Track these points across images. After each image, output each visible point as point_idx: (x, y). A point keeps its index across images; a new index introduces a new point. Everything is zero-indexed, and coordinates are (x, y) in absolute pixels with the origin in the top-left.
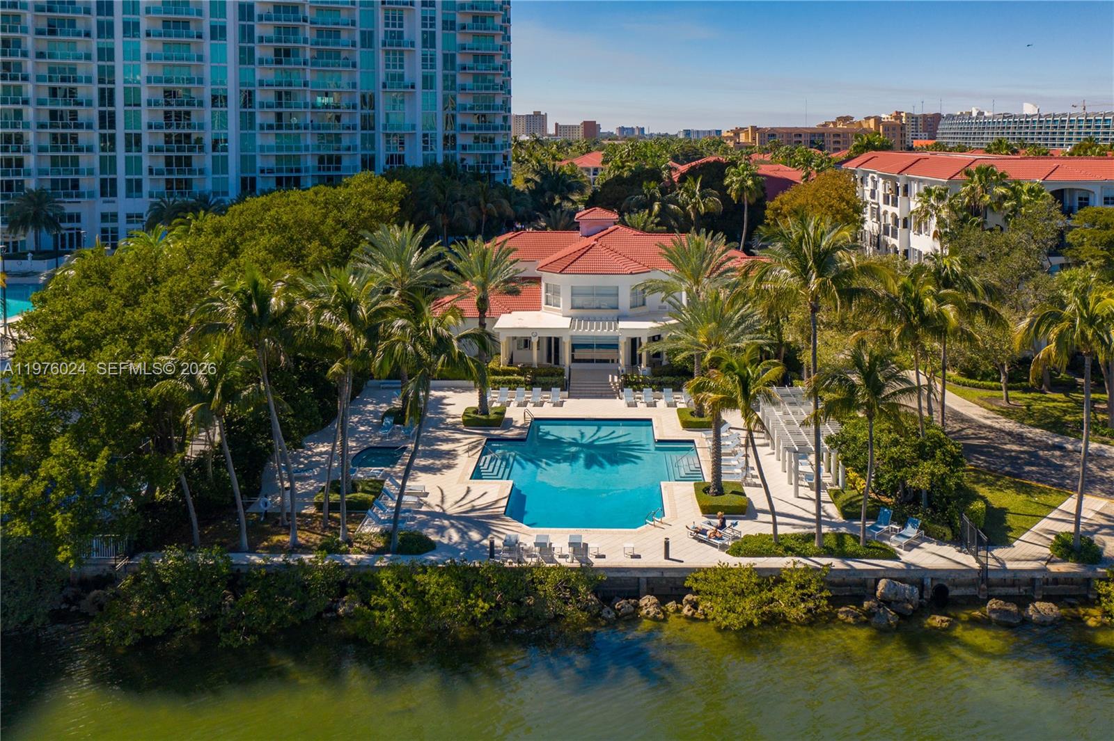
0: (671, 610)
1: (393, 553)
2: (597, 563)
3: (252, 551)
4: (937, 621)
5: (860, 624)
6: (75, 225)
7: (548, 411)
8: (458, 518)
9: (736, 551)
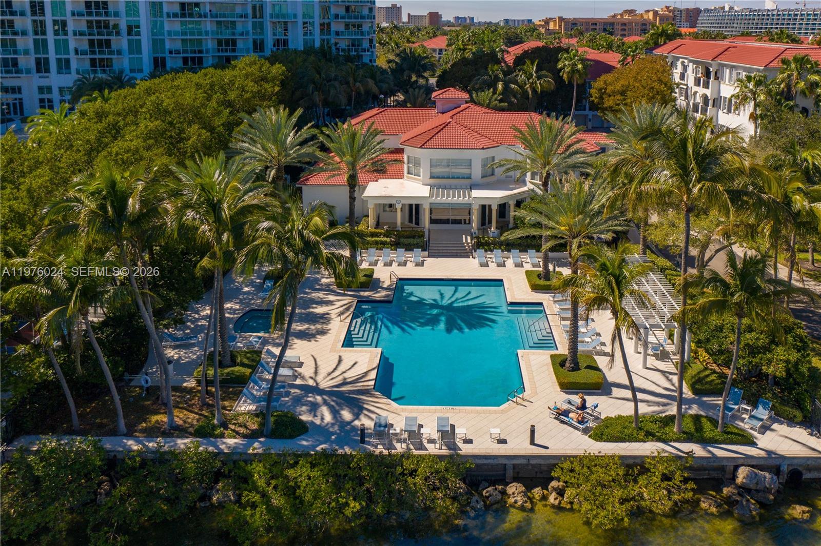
0: (537, 497)
1: (266, 437)
2: (465, 449)
3: (130, 434)
4: (798, 511)
6: (17, 96)
7: (411, 271)
8: (330, 393)
9: (599, 436)
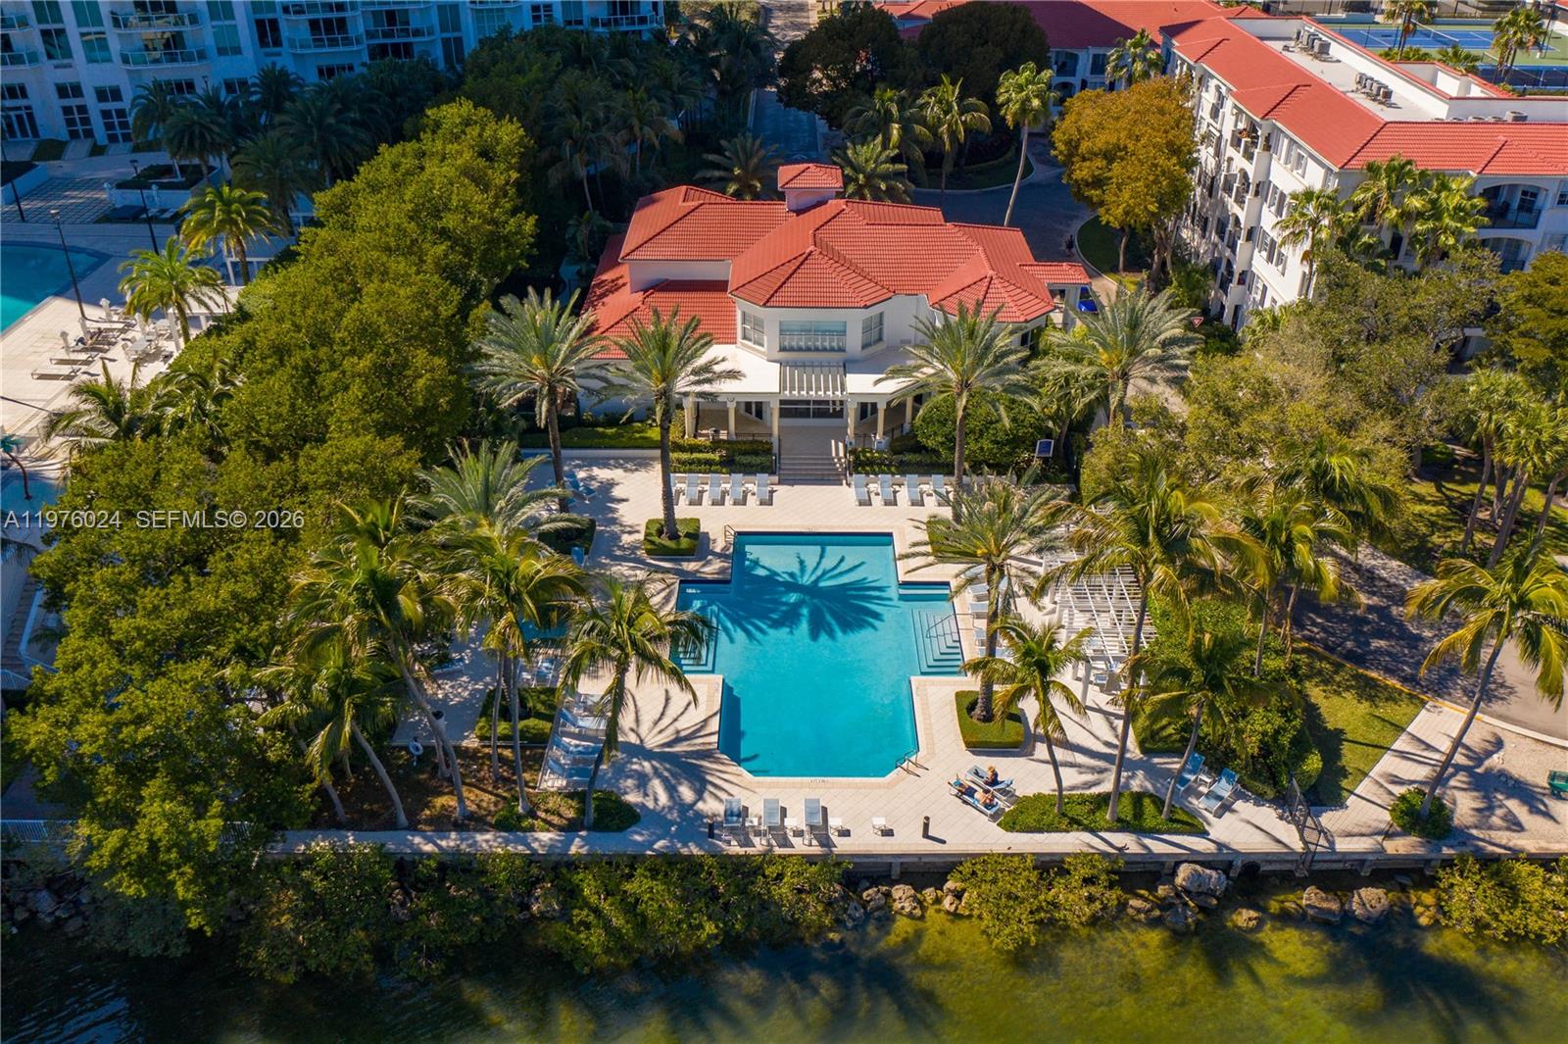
0: (929, 900)
1: (588, 829)
2: (842, 846)
3: (413, 827)
4: (1244, 917)
5: (1154, 923)
7: (755, 517)
9: (1011, 824)
